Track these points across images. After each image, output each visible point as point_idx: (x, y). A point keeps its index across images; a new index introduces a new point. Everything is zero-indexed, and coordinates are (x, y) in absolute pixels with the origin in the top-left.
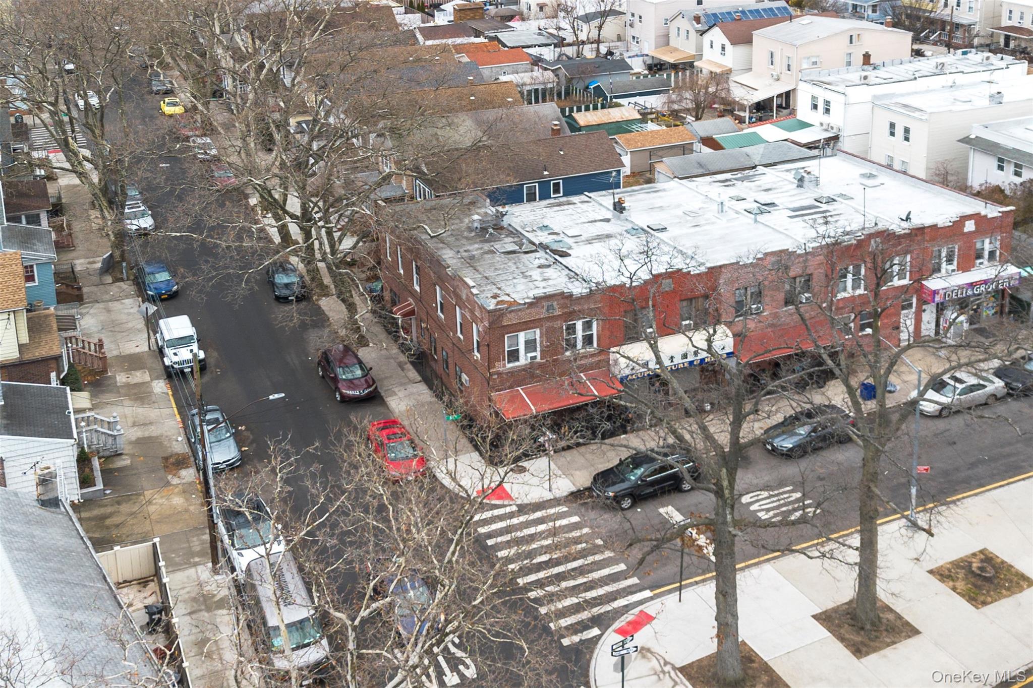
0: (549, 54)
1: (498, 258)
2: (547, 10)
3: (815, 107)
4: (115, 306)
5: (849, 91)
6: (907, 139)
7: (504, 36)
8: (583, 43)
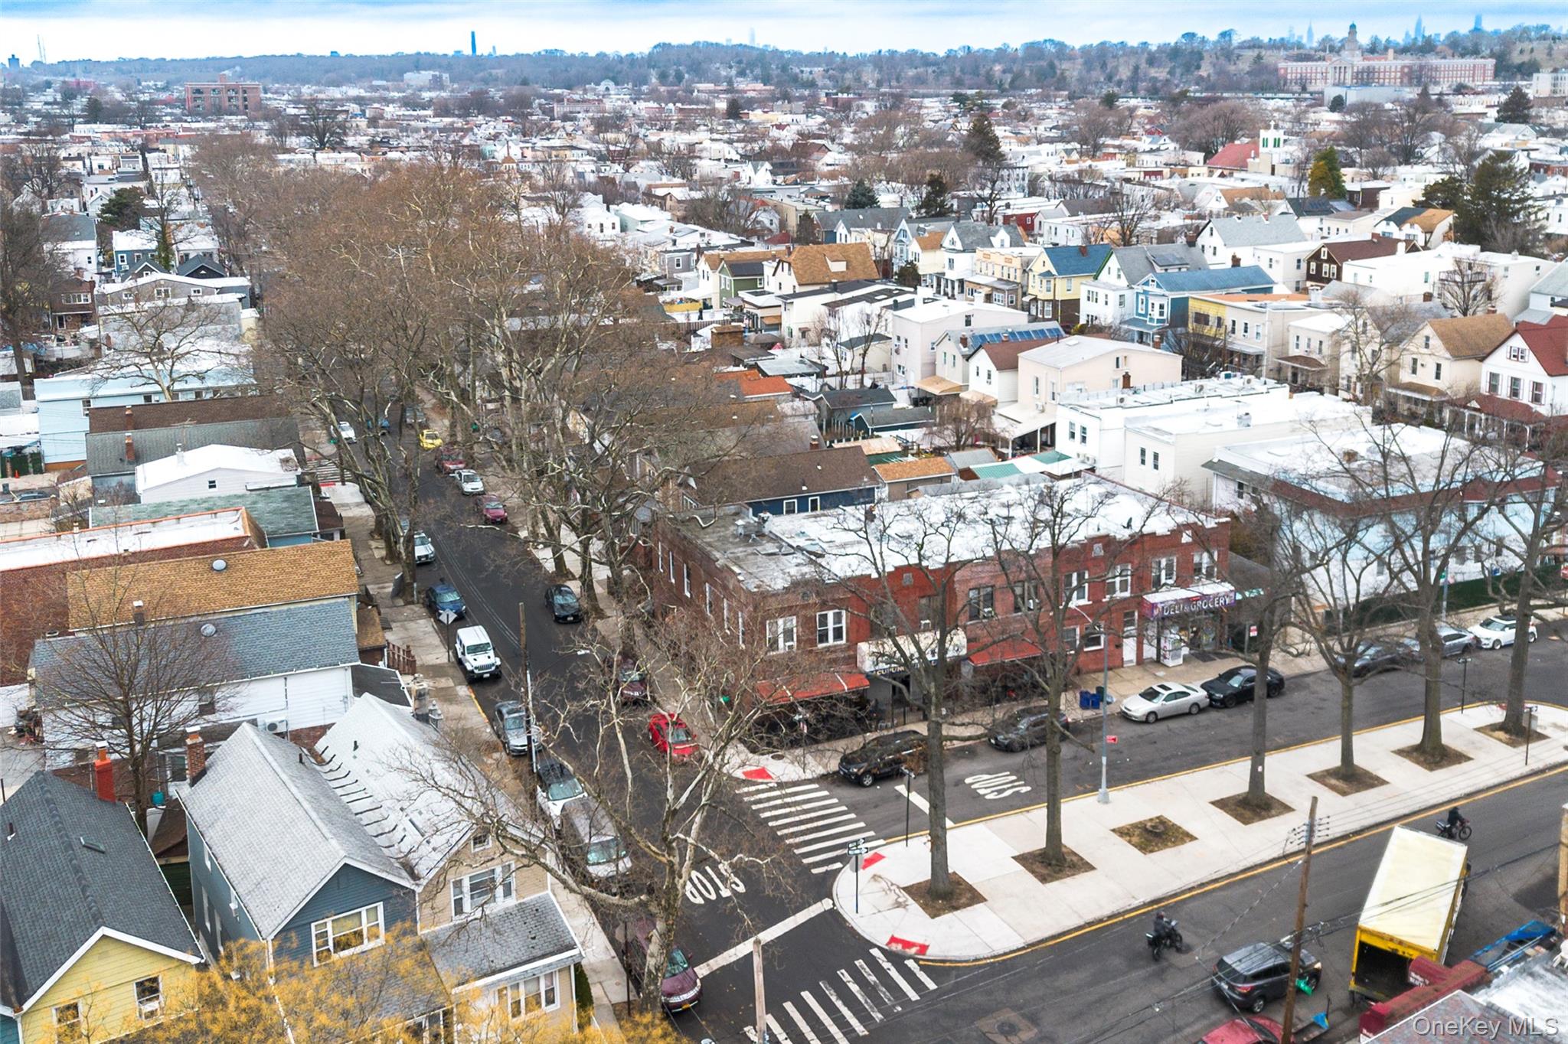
0: (811, 384)
1: (760, 558)
2: (812, 335)
3: (1073, 435)
4: (411, 625)
5: (1103, 414)
6: (1156, 467)
7: (764, 365)
8: (847, 373)
